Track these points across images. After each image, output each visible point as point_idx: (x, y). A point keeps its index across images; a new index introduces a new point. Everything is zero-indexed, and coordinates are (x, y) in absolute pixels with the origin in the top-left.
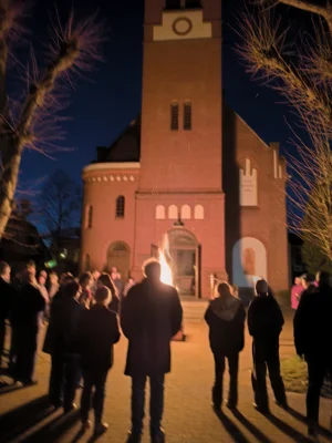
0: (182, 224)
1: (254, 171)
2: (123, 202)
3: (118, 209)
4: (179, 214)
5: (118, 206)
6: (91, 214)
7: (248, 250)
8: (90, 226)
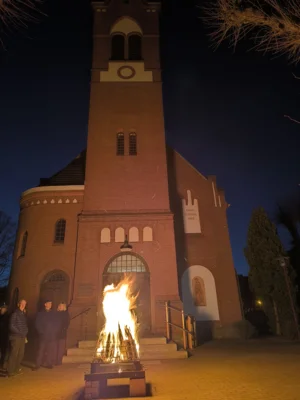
0: (130, 247)
1: (196, 201)
2: (64, 226)
3: (57, 234)
4: (127, 236)
5: (58, 230)
6: (25, 240)
7: (196, 279)
8: (23, 255)
